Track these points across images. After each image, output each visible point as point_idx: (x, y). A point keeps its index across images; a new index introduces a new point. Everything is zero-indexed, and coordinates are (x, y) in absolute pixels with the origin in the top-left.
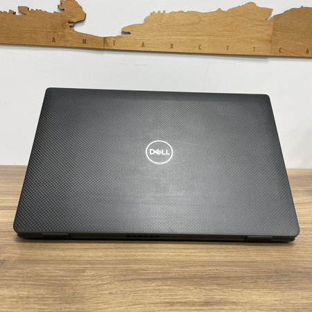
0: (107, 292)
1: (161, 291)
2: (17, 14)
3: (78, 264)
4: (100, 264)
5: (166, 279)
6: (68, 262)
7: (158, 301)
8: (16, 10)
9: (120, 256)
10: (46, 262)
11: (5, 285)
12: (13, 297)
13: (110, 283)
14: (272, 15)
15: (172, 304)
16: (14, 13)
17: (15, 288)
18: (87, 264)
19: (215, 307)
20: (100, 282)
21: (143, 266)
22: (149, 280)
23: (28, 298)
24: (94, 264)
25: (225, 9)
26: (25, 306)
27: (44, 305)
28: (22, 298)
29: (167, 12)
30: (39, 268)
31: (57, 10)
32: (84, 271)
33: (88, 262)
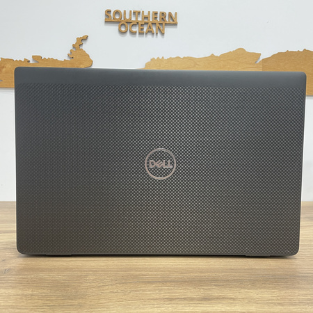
0: (108, 291)
1: (160, 290)
2: (31, 62)
3: (81, 271)
4: (101, 271)
5: (166, 282)
6: (71, 270)
7: (158, 297)
8: (30, 59)
9: (121, 265)
10: (50, 270)
11: (11, 286)
12: (18, 295)
13: (111, 285)
14: (261, 59)
15: (171, 299)
16: (29, 61)
17: (20, 289)
18: (89, 271)
19: (213, 301)
20: (102, 284)
21: (143, 273)
22: (149, 282)
23: (32, 295)
24: (96, 271)
25: (218, 54)
26: (30, 301)
27: (47, 300)
28: (26, 295)
29: (166, 58)
30: (43, 275)
31: (67, 59)
32: (86, 276)
33: (90, 270)
